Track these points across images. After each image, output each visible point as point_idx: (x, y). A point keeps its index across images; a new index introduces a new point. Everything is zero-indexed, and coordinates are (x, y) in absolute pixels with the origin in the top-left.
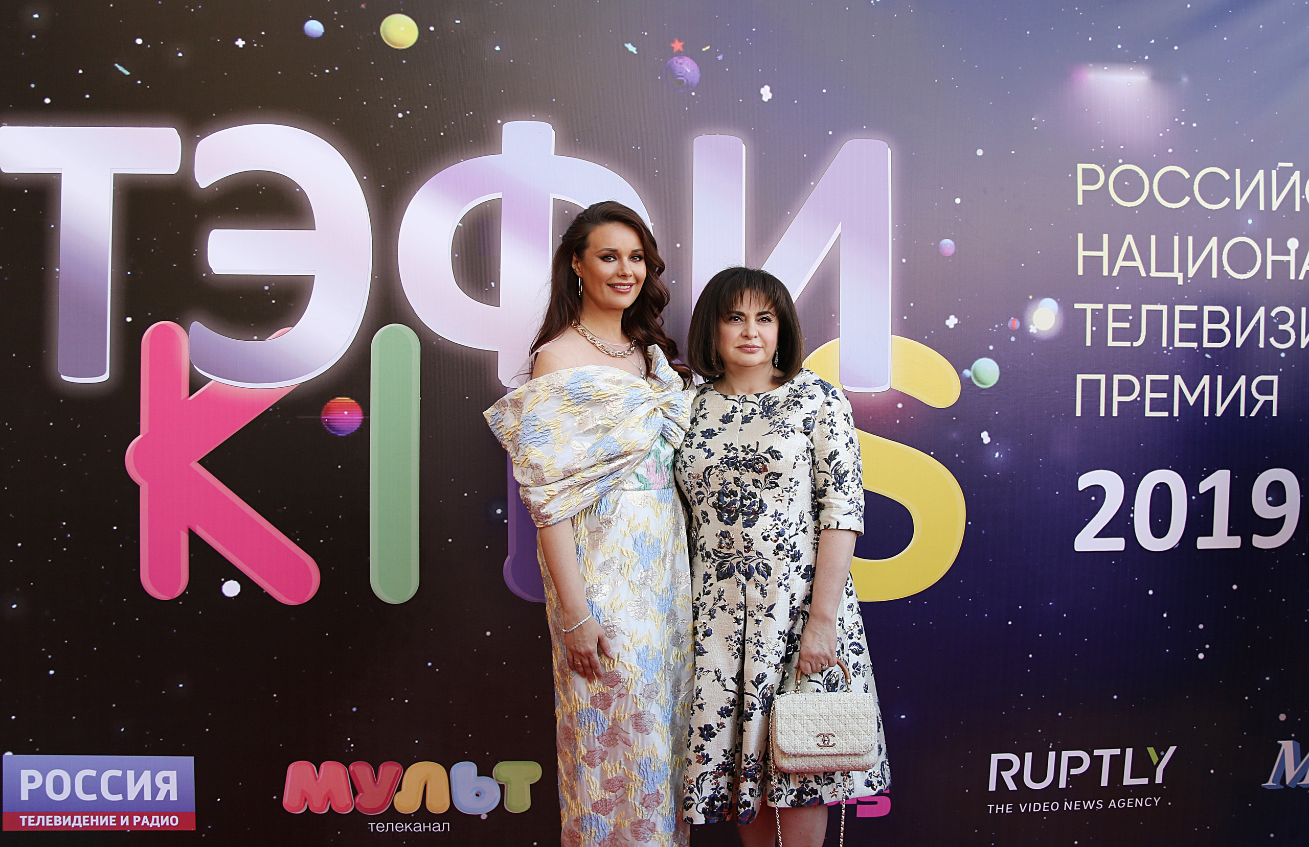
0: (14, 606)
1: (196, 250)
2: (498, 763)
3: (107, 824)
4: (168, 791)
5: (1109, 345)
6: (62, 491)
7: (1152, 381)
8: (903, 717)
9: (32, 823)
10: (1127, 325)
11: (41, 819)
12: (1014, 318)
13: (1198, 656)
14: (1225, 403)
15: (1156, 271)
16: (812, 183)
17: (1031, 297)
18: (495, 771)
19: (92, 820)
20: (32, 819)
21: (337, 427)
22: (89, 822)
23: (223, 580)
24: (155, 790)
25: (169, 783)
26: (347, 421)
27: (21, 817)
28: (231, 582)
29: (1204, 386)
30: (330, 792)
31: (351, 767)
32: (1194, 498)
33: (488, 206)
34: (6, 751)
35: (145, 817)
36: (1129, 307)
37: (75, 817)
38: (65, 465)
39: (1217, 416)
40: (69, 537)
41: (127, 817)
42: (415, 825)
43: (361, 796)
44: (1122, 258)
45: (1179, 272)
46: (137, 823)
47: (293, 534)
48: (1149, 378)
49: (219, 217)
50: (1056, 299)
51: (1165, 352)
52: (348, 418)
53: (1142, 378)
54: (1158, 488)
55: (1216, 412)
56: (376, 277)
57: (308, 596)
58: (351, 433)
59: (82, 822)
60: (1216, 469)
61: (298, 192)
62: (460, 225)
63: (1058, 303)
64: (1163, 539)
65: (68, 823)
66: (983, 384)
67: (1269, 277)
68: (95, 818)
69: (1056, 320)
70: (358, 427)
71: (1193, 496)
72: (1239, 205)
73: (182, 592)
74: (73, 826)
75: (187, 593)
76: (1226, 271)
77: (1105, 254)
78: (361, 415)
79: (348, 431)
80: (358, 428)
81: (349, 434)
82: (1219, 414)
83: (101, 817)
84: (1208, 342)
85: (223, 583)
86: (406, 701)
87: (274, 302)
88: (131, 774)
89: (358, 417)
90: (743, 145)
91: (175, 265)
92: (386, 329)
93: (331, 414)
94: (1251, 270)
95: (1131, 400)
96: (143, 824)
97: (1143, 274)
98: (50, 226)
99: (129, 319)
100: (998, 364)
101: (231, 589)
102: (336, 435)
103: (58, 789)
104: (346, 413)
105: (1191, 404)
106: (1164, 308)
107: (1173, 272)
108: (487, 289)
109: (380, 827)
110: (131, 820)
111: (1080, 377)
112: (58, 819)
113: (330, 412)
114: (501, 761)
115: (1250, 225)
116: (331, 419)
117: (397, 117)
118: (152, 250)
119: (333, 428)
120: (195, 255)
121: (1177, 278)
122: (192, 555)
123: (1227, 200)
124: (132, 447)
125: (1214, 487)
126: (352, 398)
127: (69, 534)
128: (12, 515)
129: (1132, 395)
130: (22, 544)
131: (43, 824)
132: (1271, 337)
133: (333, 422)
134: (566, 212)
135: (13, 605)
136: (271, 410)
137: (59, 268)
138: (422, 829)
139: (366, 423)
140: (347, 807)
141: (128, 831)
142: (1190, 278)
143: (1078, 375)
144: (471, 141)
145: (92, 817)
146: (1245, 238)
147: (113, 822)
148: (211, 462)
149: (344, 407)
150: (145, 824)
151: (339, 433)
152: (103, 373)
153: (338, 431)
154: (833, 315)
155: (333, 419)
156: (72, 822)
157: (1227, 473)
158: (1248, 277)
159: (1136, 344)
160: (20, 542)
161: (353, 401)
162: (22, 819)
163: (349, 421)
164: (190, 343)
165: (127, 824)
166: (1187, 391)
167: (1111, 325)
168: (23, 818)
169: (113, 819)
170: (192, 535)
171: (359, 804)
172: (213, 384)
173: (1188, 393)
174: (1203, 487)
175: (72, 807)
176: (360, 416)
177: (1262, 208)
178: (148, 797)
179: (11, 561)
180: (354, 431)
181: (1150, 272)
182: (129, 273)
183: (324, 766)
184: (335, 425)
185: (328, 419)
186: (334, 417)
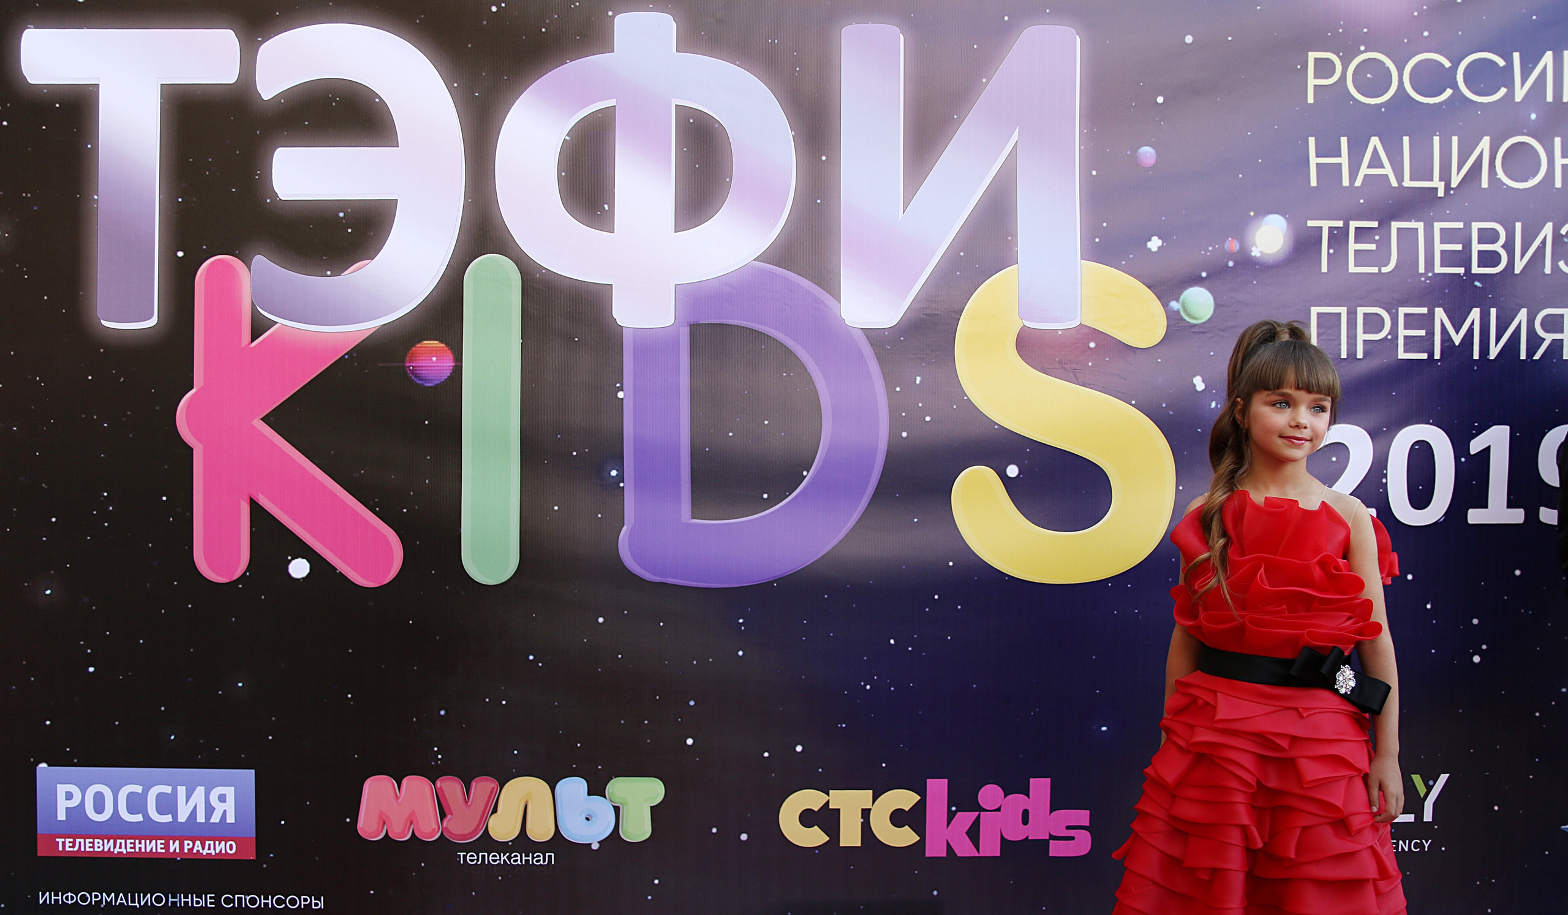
0: (48, 592)
1: (259, 172)
2: (612, 779)
3: (154, 850)
4: (225, 811)
5: (1350, 271)
6: (102, 456)
7: (1406, 315)
8: (1104, 729)
9: (70, 847)
10: (1373, 247)
11: (80, 843)
12: (1233, 238)
13: (1472, 659)
14: (1500, 343)
15: (1411, 180)
16: (984, 80)
17: (1252, 214)
18: (609, 788)
19: (138, 846)
20: (70, 842)
21: (424, 376)
22: (134, 848)
23: (289, 558)
24: (210, 810)
25: (225, 802)
26: (433, 368)
27: (57, 840)
28: (300, 560)
29: (1473, 321)
30: (413, 813)
31: (438, 784)
32: (1463, 459)
33: (600, 115)
34: (41, 763)
35: (198, 843)
36: (1375, 224)
37: (118, 841)
38: (106, 425)
39: (1491, 358)
40: (111, 510)
41: (177, 842)
42: (512, 855)
43: (449, 820)
44: (1367, 165)
45: (1440, 180)
46: (188, 849)
47: (371, 502)
48: (1402, 311)
49: (286, 133)
50: (1283, 215)
51: (1423, 279)
52: (437, 365)
53: (1394, 311)
54: (1417, 447)
55: (1488, 354)
56: (470, 200)
57: (389, 577)
58: (441, 383)
59: (126, 848)
60: (1491, 424)
61: (377, 103)
62: (567, 138)
63: (1287, 219)
64: (1424, 510)
65: (110, 848)
66: (1194, 318)
67: (1558, 184)
68: (140, 843)
69: (1284, 242)
70: (449, 375)
71: (1463, 457)
72: (1518, 98)
73: (241, 574)
74: (116, 852)
75: (248, 574)
76: (1499, 179)
77: (1344, 160)
78: (452, 361)
79: (436, 380)
80: (448, 377)
81: (438, 384)
82: (1493, 355)
83: (148, 841)
84: (1479, 266)
85: (290, 561)
86: (504, 702)
87: (350, 230)
88: (182, 791)
89: (449, 364)
90: (901, 35)
91: (234, 190)
92: (481, 261)
93: (417, 360)
94: (1534, 177)
95: (1380, 338)
96: (195, 851)
97: (1394, 184)
98: (87, 146)
99: (180, 254)
100: (1212, 294)
101: (299, 568)
102: (422, 385)
103: (99, 808)
104: (434, 359)
105: (1457, 344)
106: (1420, 226)
107: (1432, 180)
108: (599, 213)
109: (472, 858)
110: (182, 846)
111: (1315, 311)
112: (98, 843)
113: (415, 359)
114: (615, 777)
115: (1533, 121)
116: (416, 367)
117: (491, 10)
118: (207, 173)
119: (419, 377)
120: (257, 177)
121: (1437, 189)
122: (254, 529)
123: (1503, 91)
124: (185, 404)
125: (1489, 448)
126: (442, 342)
127: (111, 506)
128: (45, 485)
129: (1382, 333)
130: (56, 519)
131: (83, 849)
132: (1560, 260)
133: (419, 370)
134: (691, 121)
135: (46, 590)
136: (347, 357)
137: (98, 196)
138: (521, 861)
139: (458, 371)
140: (433, 833)
141: (179, 859)
142: (1453, 189)
143: (1312, 308)
144: (578, 38)
145: (137, 841)
146: (1526, 137)
147: (161, 848)
148: (277, 419)
149: (432, 352)
150: (198, 851)
151: (427, 383)
152: (150, 317)
153: (426, 380)
154: (1010, 238)
155: (419, 367)
156: (115, 847)
157: (1505, 429)
158: (1530, 186)
159: (1384, 270)
160: (54, 517)
161: (443, 345)
162: (58, 842)
163: (438, 368)
164: (252, 280)
165: (178, 851)
166: (1451, 327)
167: (1353, 246)
168: (60, 841)
169: (161, 844)
170: (254, 505)
171: (447, 829)
172: (279, 328)
173: (1453, 329)
174: (1476, 446)
175: (115, 829)
176: (451, 363)
177: (1550, 98)
178: (201, 818)
179: (44, 539)
180: (444, 380)
181: (1403, 181)
182: (180, 200)
183: (406, 781)
184: (421, 374)
185: (413, 367)
186: (420, 365)
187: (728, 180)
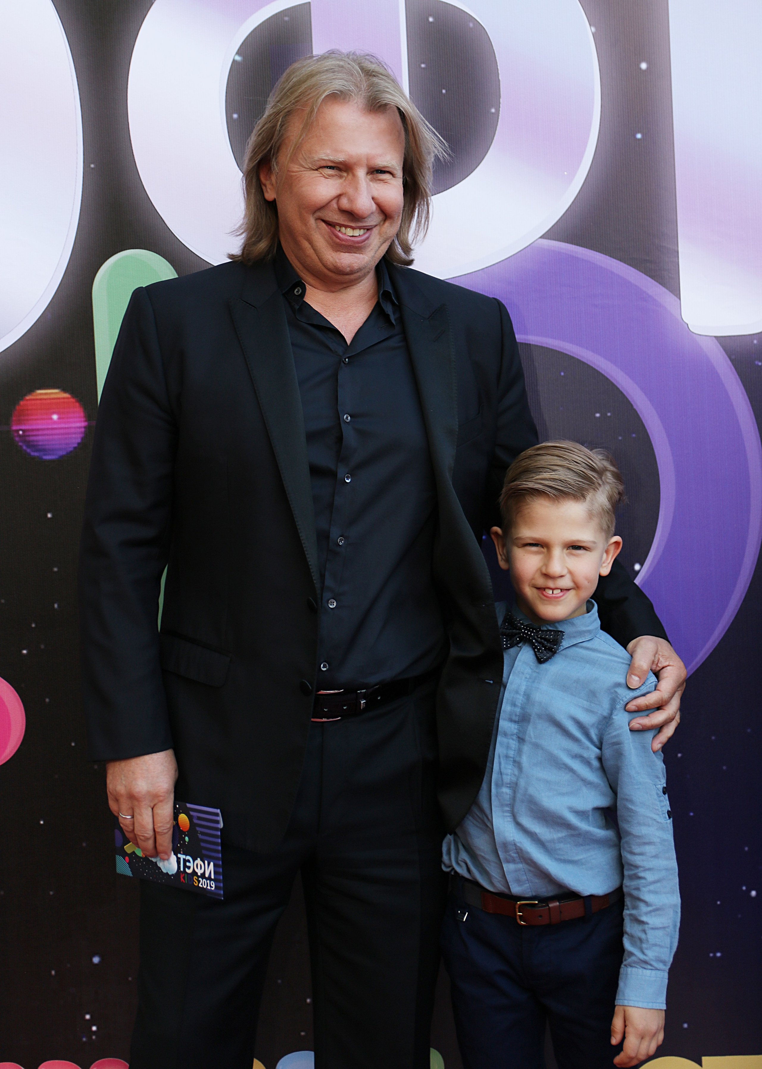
21: (40, 443)
33: (286, 19)
52: (60, 426)
58: (67, 453)
62: (238, 58)
70: (79, 441)
78: (83, 419)
79: (59, 449)
80: (79, 444)
81: (62, 457)
89: (78, 423)
92: (118, 260)
93: (28, 420)
102: (38, 457)
104: (55, 417)
113: (26, 418)
116: (28, 430)
119: (33, 446)
126: (64, 390)
133: (34, 435)
134: (431, 19)
149: (51, 406)
151: (44, 455)
153: (43, 450)
155: (32, 430)
161: (66, 395)
163: (62, 431)
176: (81, 421)
180: (71, 449)
184: (35, 441)
185: (23, 430)
186: (34, 427)
187: (493, 110)
